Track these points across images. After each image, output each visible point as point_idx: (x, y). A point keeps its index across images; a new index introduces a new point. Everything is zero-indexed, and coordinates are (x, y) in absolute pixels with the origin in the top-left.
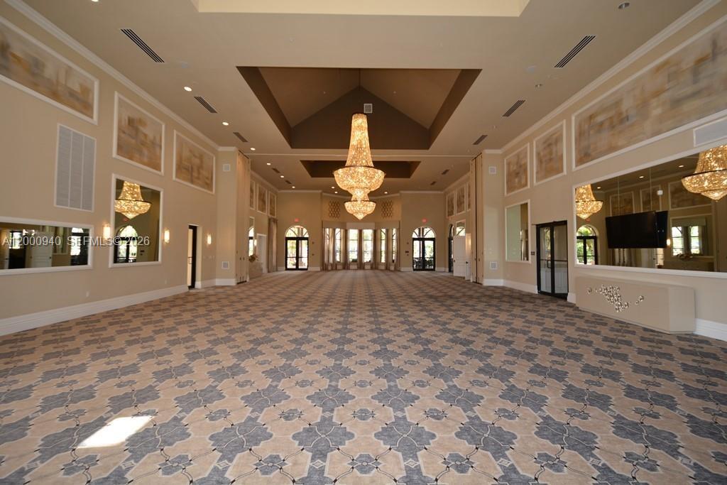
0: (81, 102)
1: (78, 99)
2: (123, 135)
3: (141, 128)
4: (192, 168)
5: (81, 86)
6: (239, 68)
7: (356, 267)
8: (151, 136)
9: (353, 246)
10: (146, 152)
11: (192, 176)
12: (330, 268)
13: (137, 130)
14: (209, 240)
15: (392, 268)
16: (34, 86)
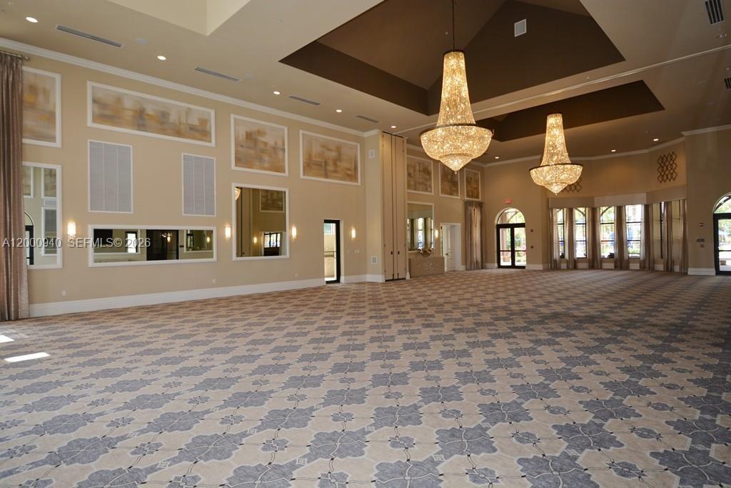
0: (200, 131)
1: (197, 131)
2: (241, 149)
3: (261, 138)
4: (326, 163)
5: (199, 119)
6: (282, 61)
7: (612, 265)
8: (271, 143)
9: (607, 233)
10: (266, 158)
11: (326, 170)
12: (564, 266)
13: (255, 141)
14: (353, 234)
15: (677, 269)
16: (163, 131)
